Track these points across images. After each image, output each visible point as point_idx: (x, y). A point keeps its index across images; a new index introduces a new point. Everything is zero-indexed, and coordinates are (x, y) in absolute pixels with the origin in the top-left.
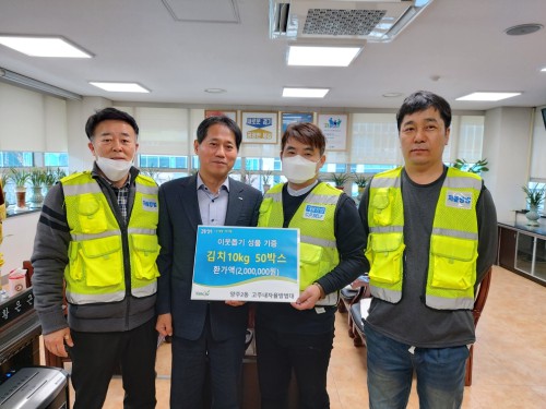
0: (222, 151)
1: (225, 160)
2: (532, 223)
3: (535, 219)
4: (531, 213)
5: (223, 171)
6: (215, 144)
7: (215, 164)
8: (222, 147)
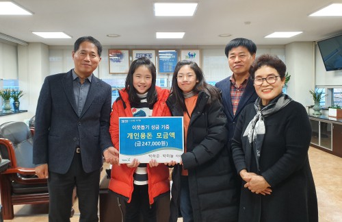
0: (88, 58)
1: (90, 63)
2: (317, 113)
3: (319, 110)
4: (316, 107)
5: (89, 70)
6: (84, 53)
7: (83, 66)
8: (88, 56)
